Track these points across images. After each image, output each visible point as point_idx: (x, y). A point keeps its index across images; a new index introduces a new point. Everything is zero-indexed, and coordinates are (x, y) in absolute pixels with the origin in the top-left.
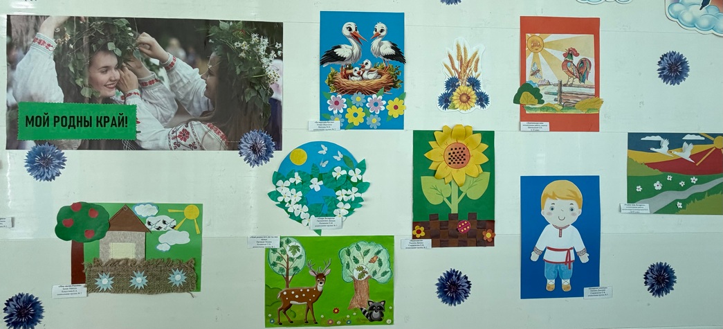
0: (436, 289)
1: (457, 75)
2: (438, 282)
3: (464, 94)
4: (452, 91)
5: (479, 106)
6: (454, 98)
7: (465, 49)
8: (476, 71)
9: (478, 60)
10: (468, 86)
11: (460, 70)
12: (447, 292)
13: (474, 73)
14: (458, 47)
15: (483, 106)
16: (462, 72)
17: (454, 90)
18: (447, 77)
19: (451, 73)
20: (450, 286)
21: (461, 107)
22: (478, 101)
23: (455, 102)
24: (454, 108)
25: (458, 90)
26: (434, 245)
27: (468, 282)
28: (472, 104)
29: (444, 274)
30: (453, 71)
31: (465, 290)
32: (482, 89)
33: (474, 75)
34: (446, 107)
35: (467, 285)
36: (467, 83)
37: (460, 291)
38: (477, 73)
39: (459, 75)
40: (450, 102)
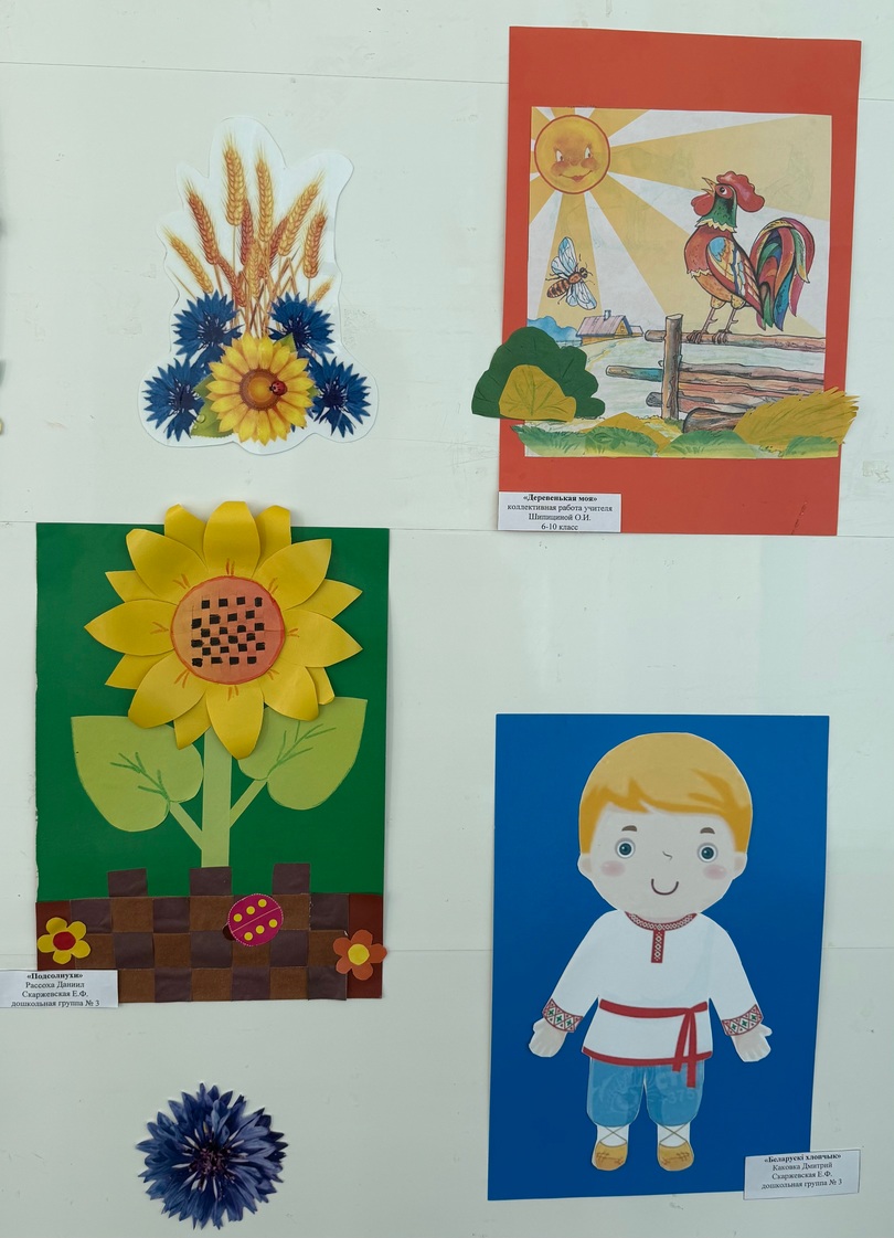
0: (138, 1162)
1: (227, 290)
2: (148, 1136)
3: (259, 372)
4: (205, 359)
5: (326, 425)
6: (217, 387)
7: (262, 171)
8: (312, 270)
9: (320, 223)
10: (276, 336)
11: (239, 267)
12: (185, 1173)
13: (301, 279)
14: (232, 163)
15: (341, 425)
16: (251, 273)
17: (216, 355)
18: (185, 296)
19: (200, 277)
20: (196, 1153)
21: (248, 428)
22: (318, 405)
23: (220, 406)
24: (215, 430)
25: (231, 354)
26: (126, 994)
27: (273, 1138)
28: (294, 417)
29: (173, 1104)
30: (209, 269)
31: (260, 1168)
32: (341, 350)
33: (305, 289)
34: (180, 427)
35: (269, 1149)
36: (273, 324)
37: (240, 1172)
38: (317, 282)
39: (235, 290)
40: (198, 406)
